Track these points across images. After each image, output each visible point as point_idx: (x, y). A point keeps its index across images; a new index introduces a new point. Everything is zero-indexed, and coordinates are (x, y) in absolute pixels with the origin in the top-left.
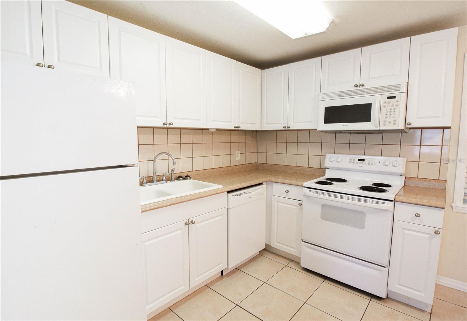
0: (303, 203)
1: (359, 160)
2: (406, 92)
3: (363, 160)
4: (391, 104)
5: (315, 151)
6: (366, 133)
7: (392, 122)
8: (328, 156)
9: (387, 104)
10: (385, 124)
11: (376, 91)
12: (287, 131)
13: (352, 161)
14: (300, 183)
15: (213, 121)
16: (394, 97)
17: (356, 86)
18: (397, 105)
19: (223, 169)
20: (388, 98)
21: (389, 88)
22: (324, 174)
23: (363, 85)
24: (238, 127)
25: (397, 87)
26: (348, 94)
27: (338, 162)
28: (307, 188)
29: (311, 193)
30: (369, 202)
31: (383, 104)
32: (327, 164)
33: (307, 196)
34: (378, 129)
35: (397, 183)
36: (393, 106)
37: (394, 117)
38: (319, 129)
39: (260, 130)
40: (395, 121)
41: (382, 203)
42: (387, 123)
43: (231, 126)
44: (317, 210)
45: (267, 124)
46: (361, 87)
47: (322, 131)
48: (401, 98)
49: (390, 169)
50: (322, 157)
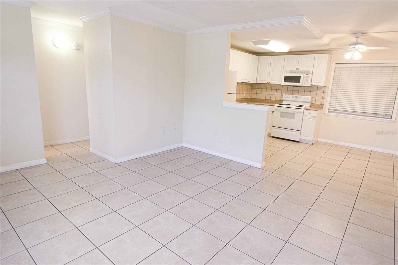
0: (274, 112)
1: (296, 97)
2: (312, 73)
3: (297, 97)
4: (307, 77)
5: (279, 93)
6: (299, 87)
7: (307, 83)
8: (284, 95)
9: (306, 77)
10: (304, 84)
11: (303, 72)
12: (268, 84)
13: (293, 97)
14: (273, 105)
15: (242, 79)
16: (308, 75)
17: (296, 69)
18: (309, 78)
19: (240, 99)
20: (306, 75)
21: (307, 71)
22: (282, 103)
23: (298, 69)
24: (249, 82)
25: (309, 72)
26: (294, 72)
27: (288, 98)
28: (276, 106)
29: (277, 108)
30: (296, 110)
31: (304, 77)
32: (284, 98)
33: (276, 109)
34: (302, 85)
35: (308, 105)
36: (307, 78)
37: (307, 82)
38: (282, 84)
39: (256, 83)
40: (308, 83)
41: (300, 110)
42: (305, 83)
43: (246, 81)
44: (279, 114)
45: (259, 80)
46: (298, 70)
47: (283, 85)
48: (310, 75)
49: (306, 100)
50: (282, 96)
